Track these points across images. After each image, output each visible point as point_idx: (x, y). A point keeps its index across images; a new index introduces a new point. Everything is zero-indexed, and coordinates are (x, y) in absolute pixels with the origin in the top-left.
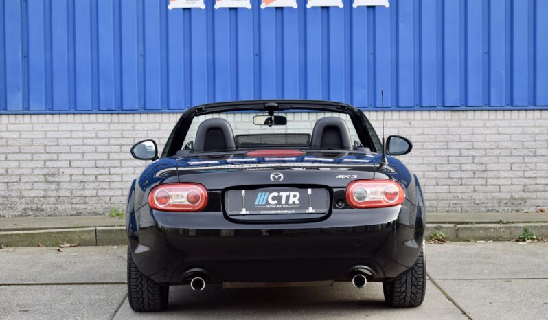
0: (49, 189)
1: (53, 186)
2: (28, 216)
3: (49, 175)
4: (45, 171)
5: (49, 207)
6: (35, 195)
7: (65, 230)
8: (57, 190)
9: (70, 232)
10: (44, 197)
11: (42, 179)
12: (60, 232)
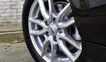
0: (13, 12)
1: (15, 11)
2: (4, 26)
3: (13, 5)
4: (11, 3)
5: (13, 21)
6: (6, 16)
7: (15, 32)
8: (17, 12)
9: (18, 33)
10: (11, 16)
11: (9, 7)
12: (12, 34)
